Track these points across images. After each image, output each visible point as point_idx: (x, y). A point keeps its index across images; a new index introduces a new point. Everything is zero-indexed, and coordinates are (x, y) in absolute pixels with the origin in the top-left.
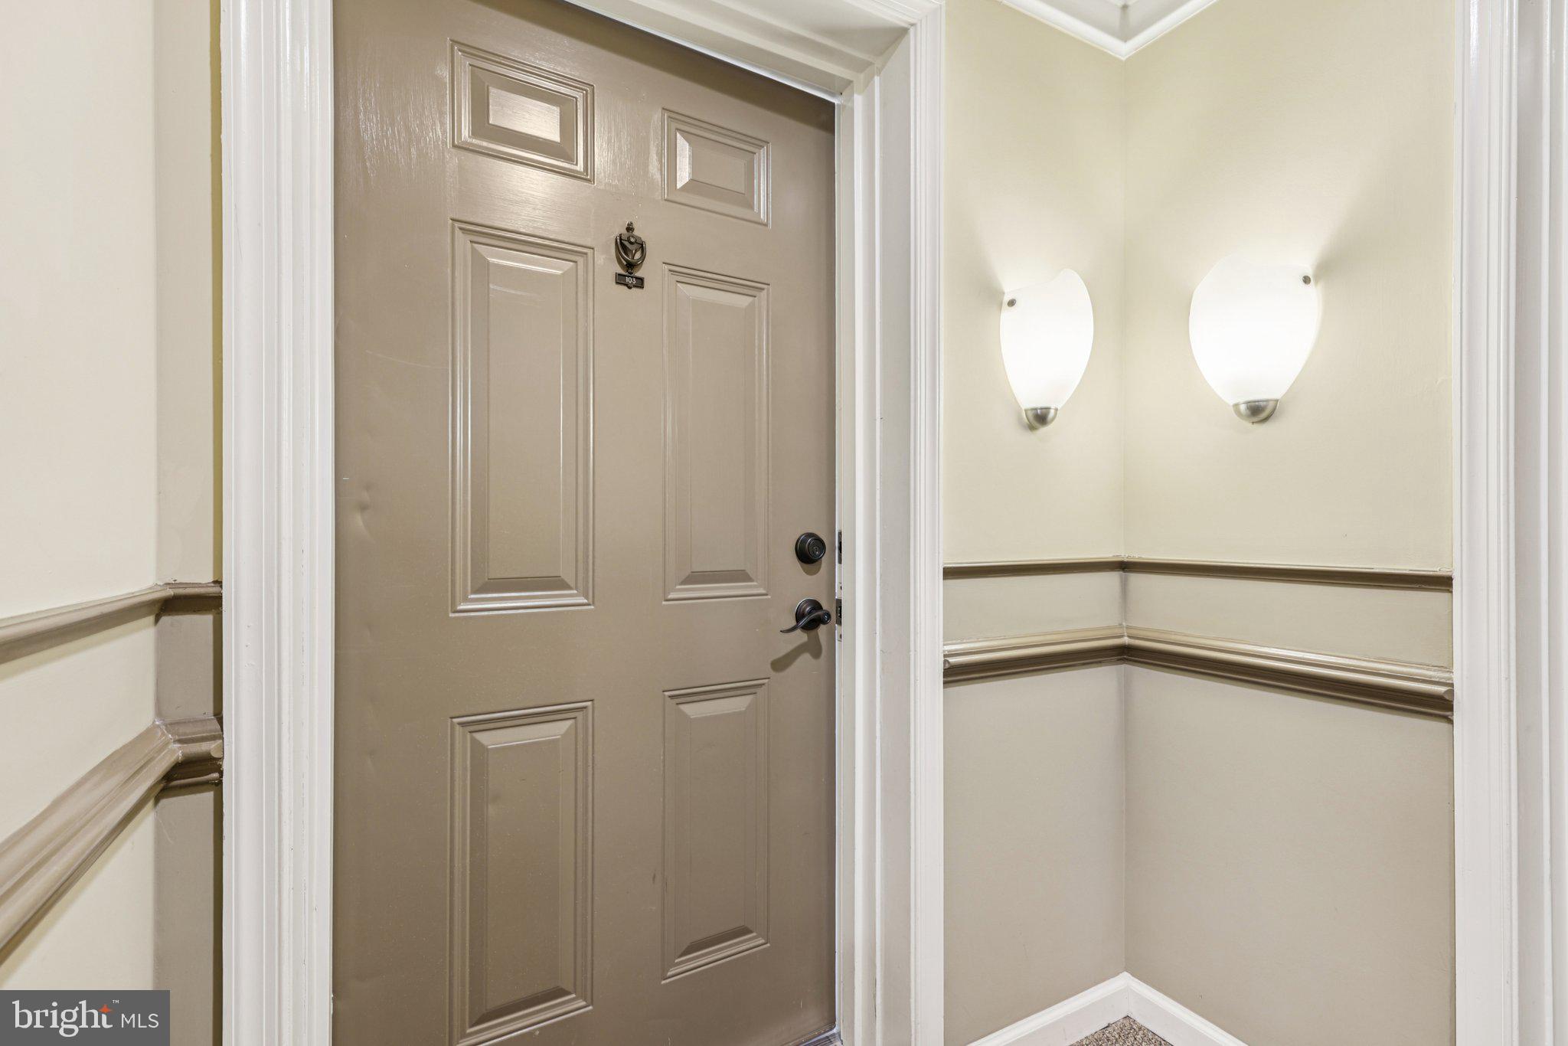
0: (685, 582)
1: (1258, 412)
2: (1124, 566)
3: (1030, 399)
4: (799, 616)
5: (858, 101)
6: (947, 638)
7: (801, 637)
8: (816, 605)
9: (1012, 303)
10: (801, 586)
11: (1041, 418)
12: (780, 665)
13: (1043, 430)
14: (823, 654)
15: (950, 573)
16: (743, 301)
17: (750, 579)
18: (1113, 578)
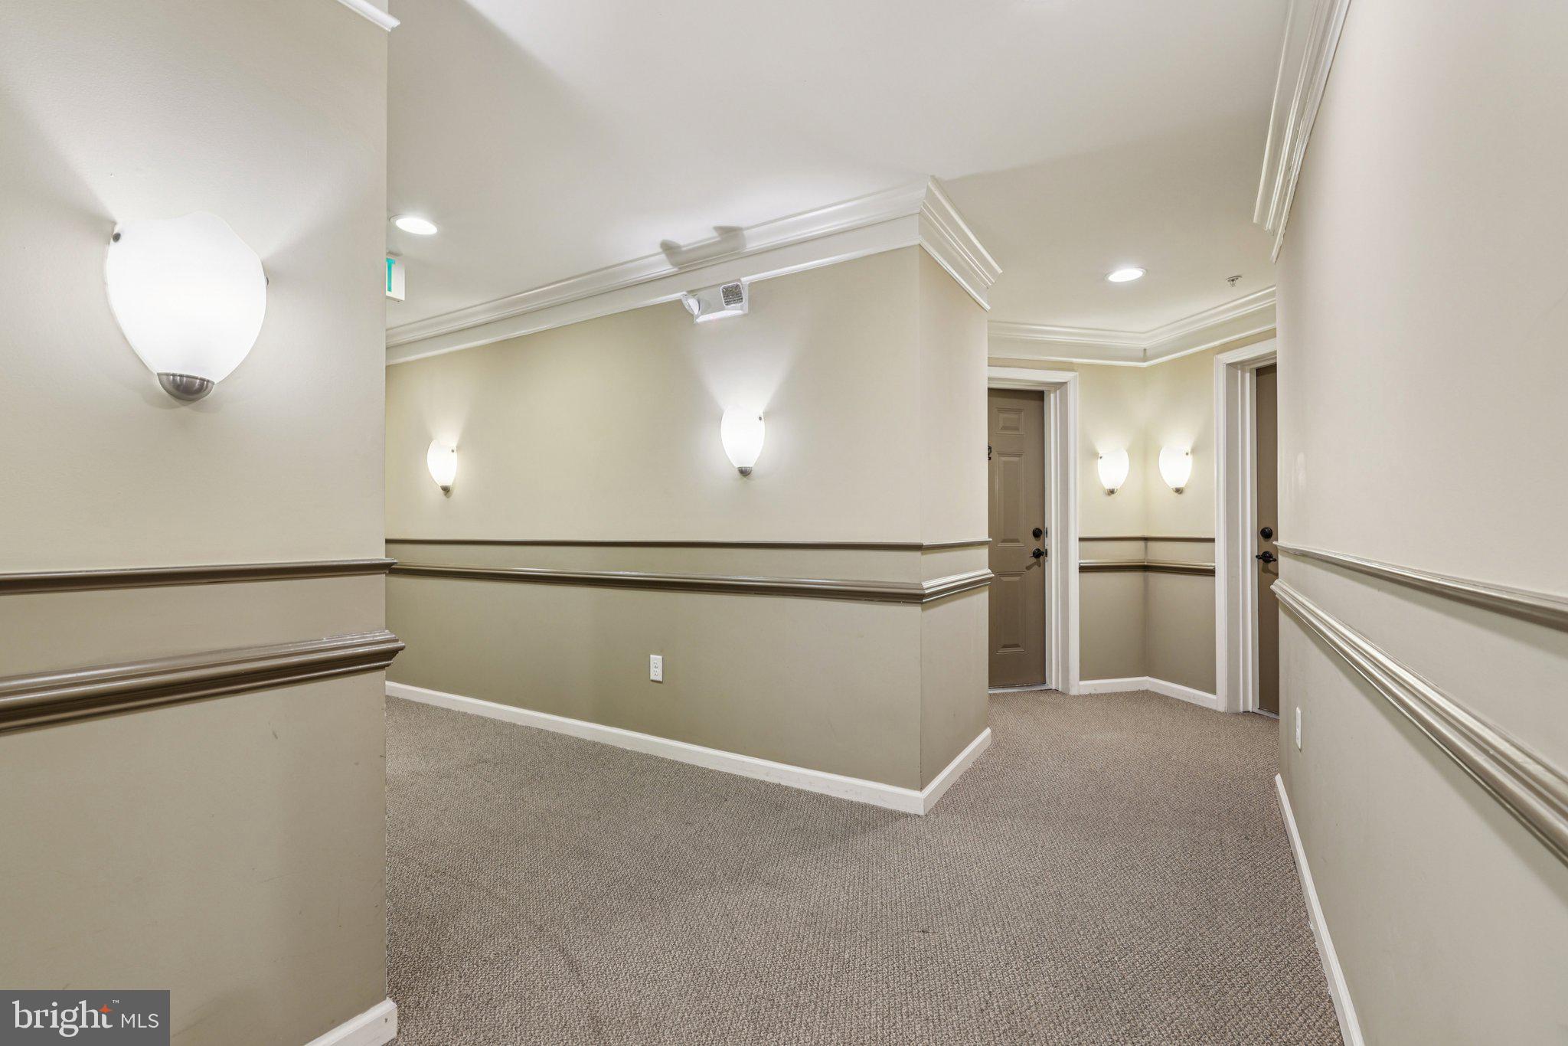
0: (1002, 542)
1: (1179, 491)
2: (1146, 539)
3: (1108, 486)
4: (1034, 553)
5: (1052, 395)
6: (1080, 558)
7: (1034, 560)
8: (1039, 550)
9: (1101, 458)
10: (1034, 544)
11: (1112, 492)
12: (1028, 568)
13: (1113, 495)
14: (1041, 566)
15: (1081, 540)
16: (1016, 459)
17: (1019, 542)
18: (1141, 544)
